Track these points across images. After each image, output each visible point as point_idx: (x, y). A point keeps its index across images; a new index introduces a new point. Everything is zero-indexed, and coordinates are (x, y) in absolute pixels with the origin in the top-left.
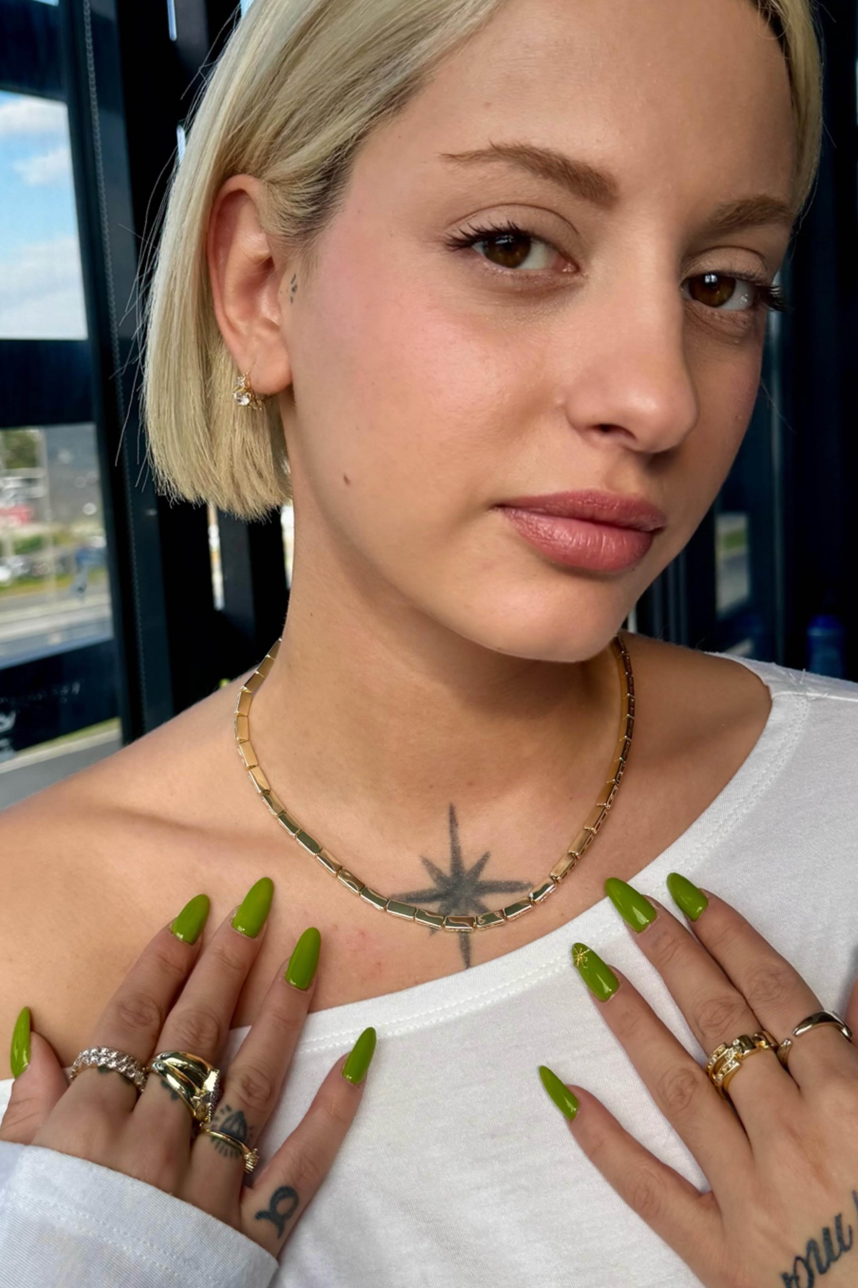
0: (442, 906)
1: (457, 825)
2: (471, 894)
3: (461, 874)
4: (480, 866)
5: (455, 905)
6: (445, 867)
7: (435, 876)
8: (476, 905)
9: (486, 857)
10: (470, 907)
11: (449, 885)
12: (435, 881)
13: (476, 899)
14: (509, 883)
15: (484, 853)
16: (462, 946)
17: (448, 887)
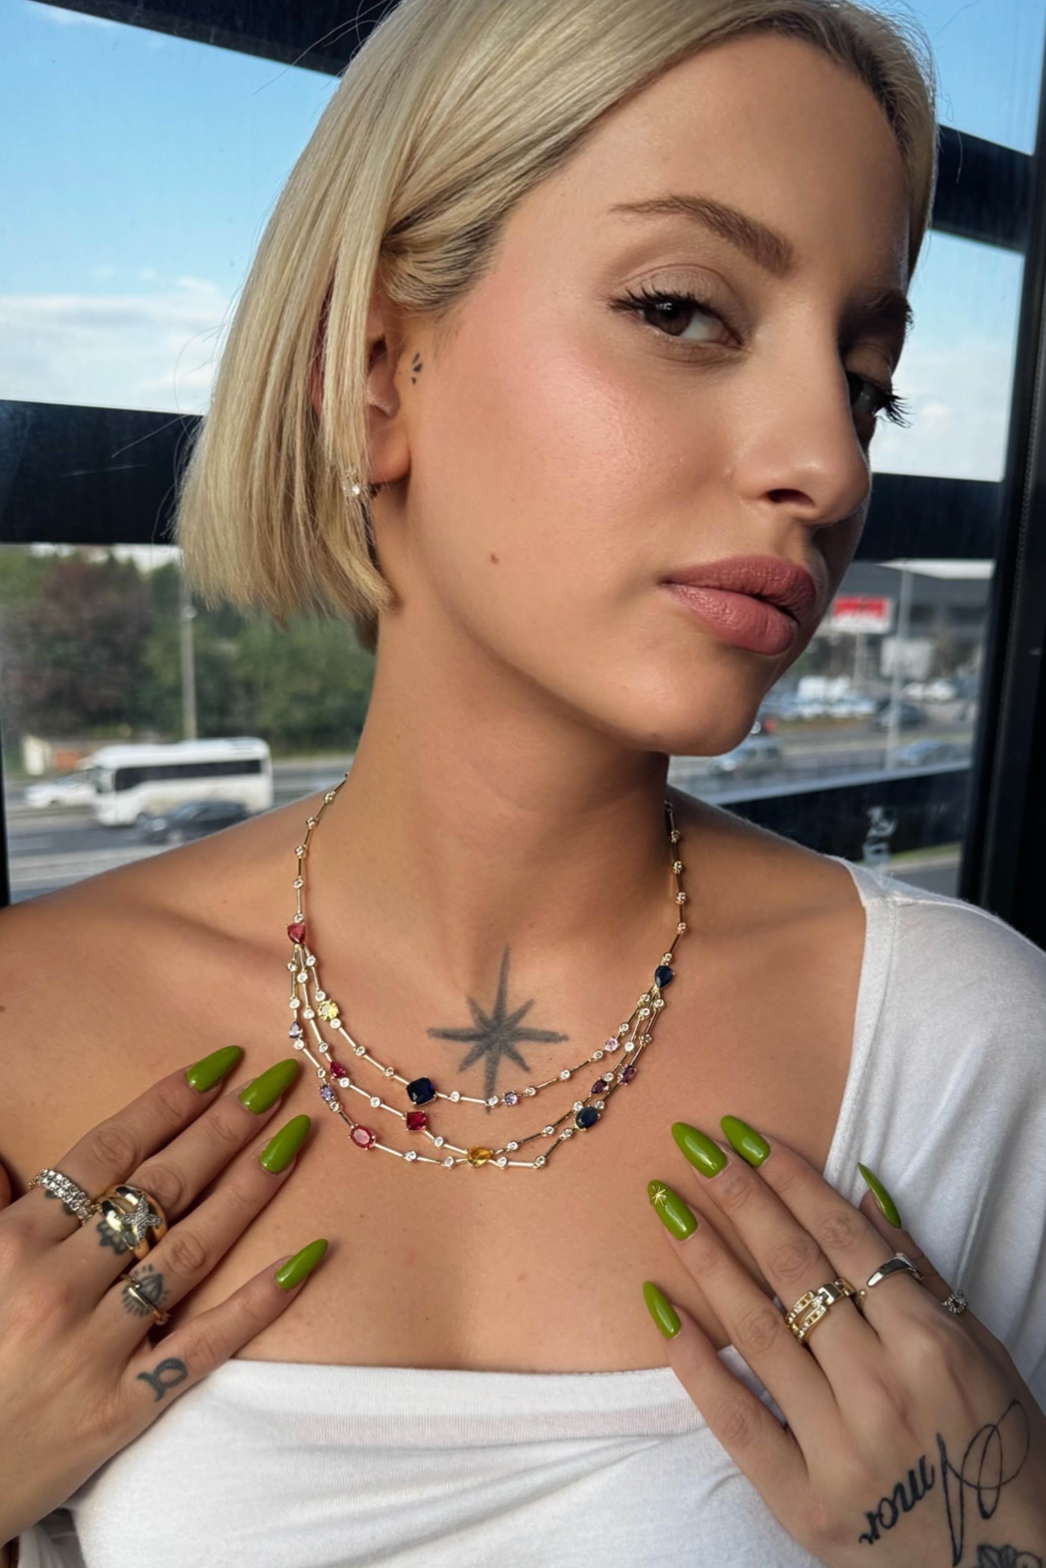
0: (476, 1046)
1: (509, 968)
2: (506, 1038)
3: (502, 1018)
4: (522, 1013)
5: (489, 1047)
6: (489, 1011)
7: (476, 1016)
8: (510, 1050)
9: (530, 1004)
10: (503, 1051)
11: (487, 1027)
12: (475, 1021)
13: (509, 1044)
14: (545, 1033)
15: (528, 1000)
16: (486, 1086)
17: (486, 1029)
